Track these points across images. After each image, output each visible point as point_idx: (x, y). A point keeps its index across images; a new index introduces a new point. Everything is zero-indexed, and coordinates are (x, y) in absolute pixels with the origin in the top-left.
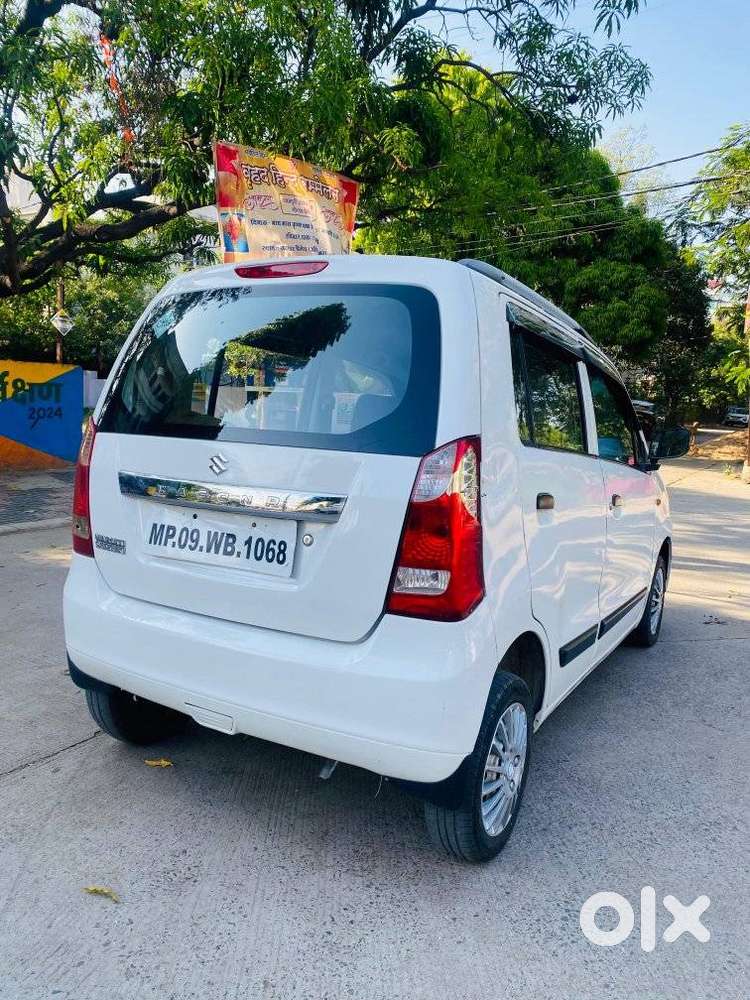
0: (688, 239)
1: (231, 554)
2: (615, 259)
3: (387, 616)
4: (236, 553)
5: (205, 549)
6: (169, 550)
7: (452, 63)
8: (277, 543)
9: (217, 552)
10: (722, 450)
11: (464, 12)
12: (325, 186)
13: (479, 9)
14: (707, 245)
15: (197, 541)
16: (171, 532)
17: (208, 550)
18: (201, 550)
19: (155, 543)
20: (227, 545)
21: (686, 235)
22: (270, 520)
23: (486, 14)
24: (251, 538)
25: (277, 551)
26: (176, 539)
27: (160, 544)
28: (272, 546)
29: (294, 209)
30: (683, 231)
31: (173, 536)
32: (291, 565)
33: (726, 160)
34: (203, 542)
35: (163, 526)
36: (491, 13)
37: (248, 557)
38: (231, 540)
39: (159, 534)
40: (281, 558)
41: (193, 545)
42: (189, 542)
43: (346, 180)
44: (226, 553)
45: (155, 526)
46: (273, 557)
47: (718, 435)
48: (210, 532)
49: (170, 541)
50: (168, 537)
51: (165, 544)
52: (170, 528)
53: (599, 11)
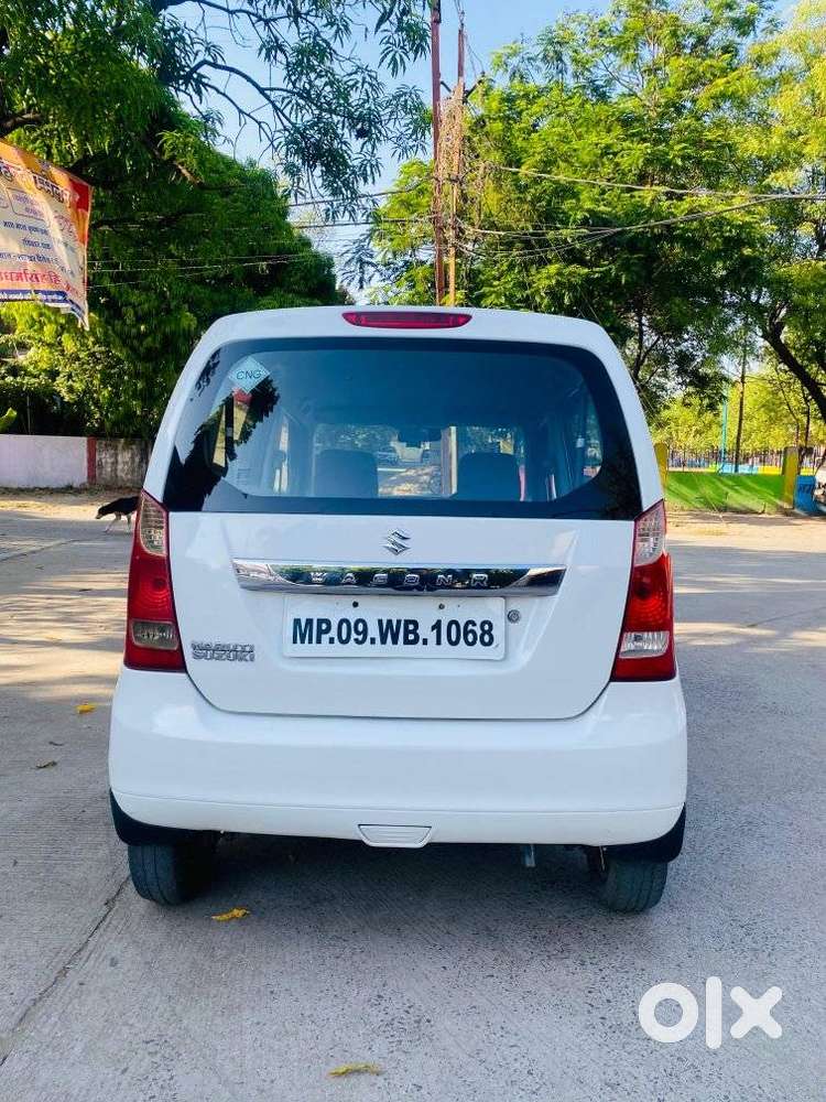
0: (366, 277)
1: (415, 642)
2: (294, 291)
3: (612, 683)
4: (421, 641)
5: (378, 640)
6: (325, 648)
7: (215, 65)
8: (478, 624)
9: (395, 642)
10: (401, 488)
11: (232, 13)
12: (55, 186)
13: (249, 13)
14: (383, 284)
15: (365, 632)
16: (324, 626)
17: (383, 641)
18: (373, 641)
19: (303, 642)
20: (407, 632)
21: (363, 273)
22: (463, 600)
23: (254, 19)
24: (439, 622)
25: (479, 632)
26: (333, 633)
27: (310, 641)
28: (470, 627)
29: (27, 210)
30: (361, 268)
31: (328, 630)
32: (502, 645)
33: (402, 202)
34: (374, 632)
35: (309, 622)
36: (260, 19)
37: (439, 643)
38: (411, 627)
39: (305, 631)
40: (487, 638)
41: (360, 638)
42: (354, 636)
43: (78, 180)
44: (407, 642)
45: (297, 622)
46: (475, 638)
47: (393, 474)
48: (380, 622)
49: (325, 638)
50: (320, 632)
51: (319, 641)
52: (320, 622)
53: (384, 47)
